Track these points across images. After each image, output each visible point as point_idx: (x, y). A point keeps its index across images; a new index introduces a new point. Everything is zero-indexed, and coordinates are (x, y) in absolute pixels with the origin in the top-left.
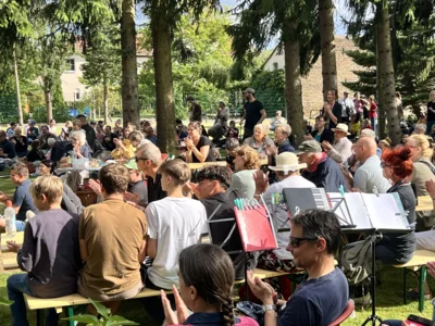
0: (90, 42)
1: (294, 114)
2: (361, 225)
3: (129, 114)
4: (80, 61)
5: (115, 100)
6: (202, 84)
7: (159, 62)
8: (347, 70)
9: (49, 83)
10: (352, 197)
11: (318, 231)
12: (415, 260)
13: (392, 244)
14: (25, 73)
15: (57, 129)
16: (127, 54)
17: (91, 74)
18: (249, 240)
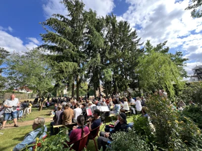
0: (68, 86)
1: (95, 95)
2: (103, 111)
3: (73, 96)
4: (67, 88)
5: (71, 94)
6: (83, 91)
7: (77, 89)
8: (102, 90)
9: (62, 92)
10: (102, 107)
11: (97, 113)
12: (111, 115)
13: (108, 113)
14: (58, 90)
15: (62, 98)
16: (73, 88)
17: (68, 90)
18: (88, 114)
